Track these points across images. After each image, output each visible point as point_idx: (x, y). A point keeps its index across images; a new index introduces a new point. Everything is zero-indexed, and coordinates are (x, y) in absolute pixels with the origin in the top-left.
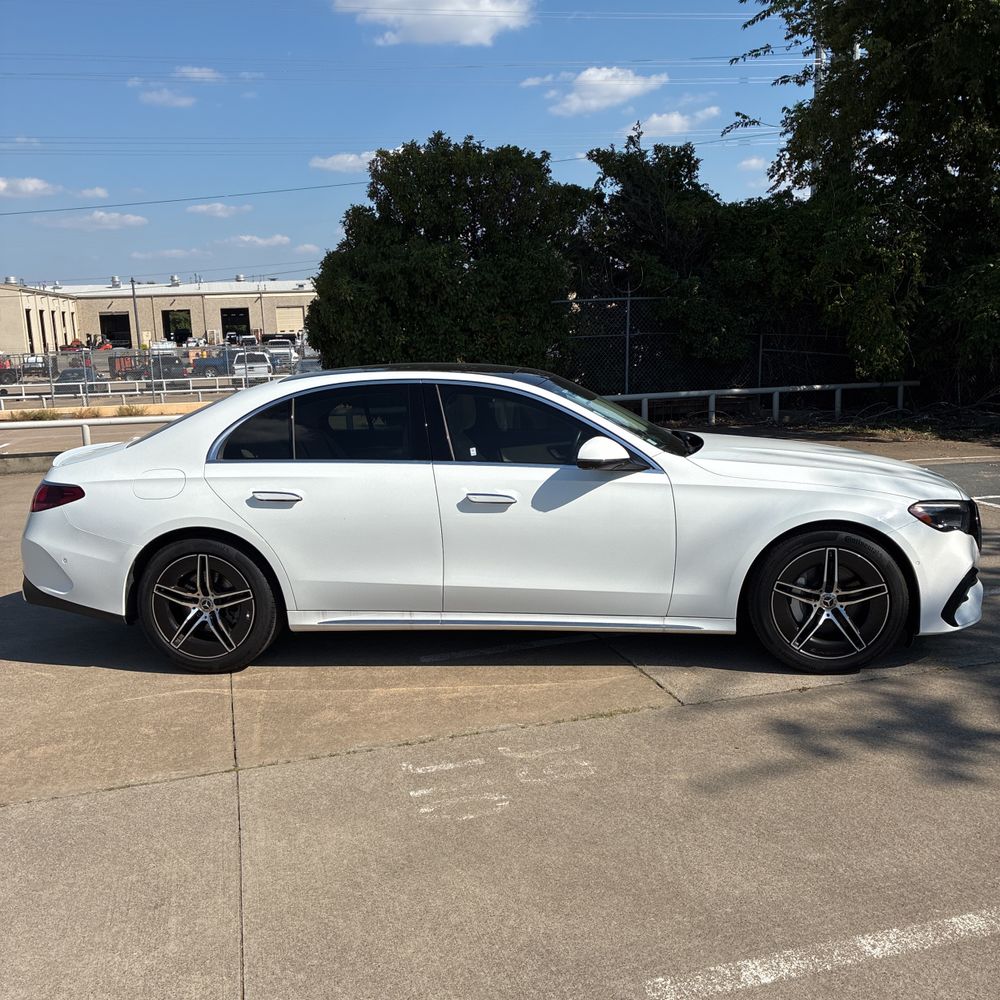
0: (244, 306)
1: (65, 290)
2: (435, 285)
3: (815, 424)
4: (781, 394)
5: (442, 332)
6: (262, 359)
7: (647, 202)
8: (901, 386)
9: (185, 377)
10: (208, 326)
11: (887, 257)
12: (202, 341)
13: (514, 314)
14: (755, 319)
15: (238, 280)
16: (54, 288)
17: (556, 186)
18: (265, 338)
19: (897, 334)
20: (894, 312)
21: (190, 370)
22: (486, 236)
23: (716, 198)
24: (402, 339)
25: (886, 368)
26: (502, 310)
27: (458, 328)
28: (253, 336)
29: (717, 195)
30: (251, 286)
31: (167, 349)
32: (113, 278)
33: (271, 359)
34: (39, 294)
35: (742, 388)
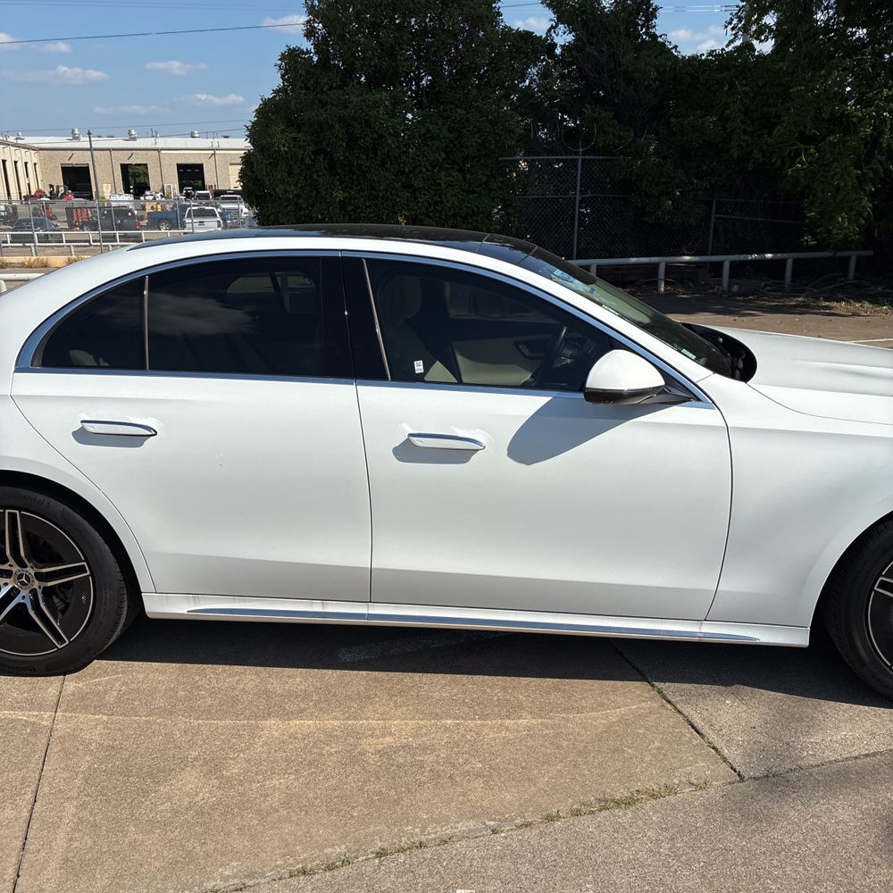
0: (199, 162)
1: (28, 140)
2: (376, 136)
3: (765, 295)
4: (731, 262)
5: (382, 187)
6: (212, 214)
7: (603, 52)
8: (853, 256)
9: (138, 230)
10: (164, 180)
11: (855, 116)
12: (159, 195)
13: (459, 171)
14: (710, 183)
15: (193, 136)
16: (17, 139)
17: (508, 32)
18: (217, 194)
19: (860, 200)
20: (858, 177)
21: (144, 223)
22: (432, 84)
23: (673, 51)
24: (339, 195)
25: (846, 236)
26: (447, 166)
27: (400, 184)
28: (208, 192)
29: (676, 47)
30: (206, 143)
31: (123, 201)
32: (73, 130)
33: (221, 214)
34: (2, 144)
35: (692, 255)
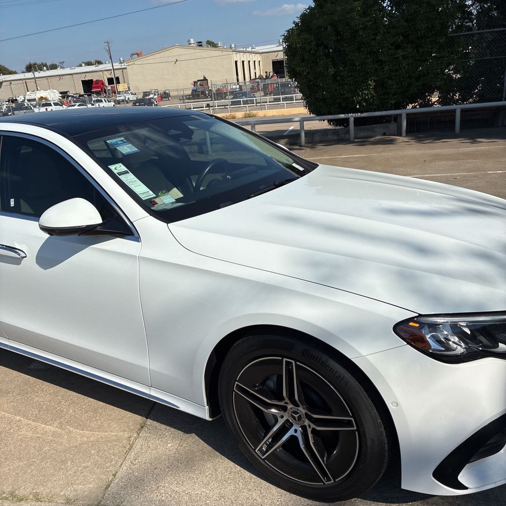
16: (252, 49)
34: (241, 52)
